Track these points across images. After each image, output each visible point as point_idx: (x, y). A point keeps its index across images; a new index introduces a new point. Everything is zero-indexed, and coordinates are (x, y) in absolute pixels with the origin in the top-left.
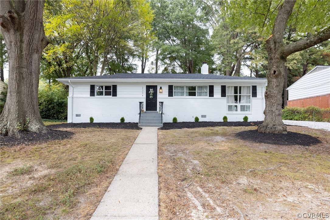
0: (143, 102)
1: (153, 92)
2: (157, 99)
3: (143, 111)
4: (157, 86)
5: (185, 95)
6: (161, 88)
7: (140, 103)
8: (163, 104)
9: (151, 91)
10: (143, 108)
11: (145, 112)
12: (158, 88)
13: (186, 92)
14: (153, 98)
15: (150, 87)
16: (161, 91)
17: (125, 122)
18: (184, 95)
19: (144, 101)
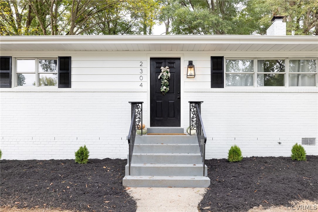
0: (141, 103)
1: (169, 74)
2: (180, 93)
3: (142, 129)
4: (179, 59)
5: (255, 83)
6: (191, 64)
7: (134, 105)
8: (199, 107)
9: (165, 72)
10: (141, 119)
11: (149, 132)
12: (184, 65)
13: (258, 75)
14: (168, 92)
15: (161, 63)
16: (191, 72)
17: (91, 156)
18: (252, 84)
19: (145, 98)
